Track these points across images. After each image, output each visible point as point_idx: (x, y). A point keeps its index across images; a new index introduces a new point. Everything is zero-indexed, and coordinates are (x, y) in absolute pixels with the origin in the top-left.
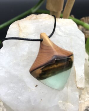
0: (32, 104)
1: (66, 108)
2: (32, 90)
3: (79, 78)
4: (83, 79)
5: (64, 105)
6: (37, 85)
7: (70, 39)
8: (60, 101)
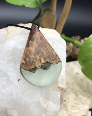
0: (14, 98)
1: (47, 106)
2: (15, 84)
3: (60, 78)
4: (65, 80)
5: (45, 102)
6: (20, 80)
7: (52, 43)
8: (41, 98)
